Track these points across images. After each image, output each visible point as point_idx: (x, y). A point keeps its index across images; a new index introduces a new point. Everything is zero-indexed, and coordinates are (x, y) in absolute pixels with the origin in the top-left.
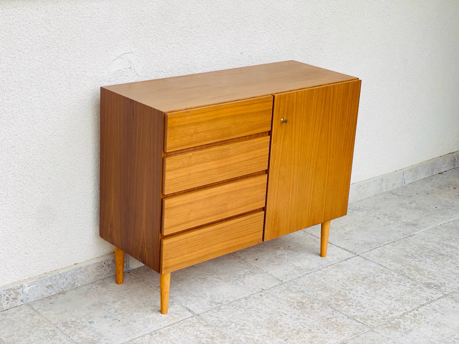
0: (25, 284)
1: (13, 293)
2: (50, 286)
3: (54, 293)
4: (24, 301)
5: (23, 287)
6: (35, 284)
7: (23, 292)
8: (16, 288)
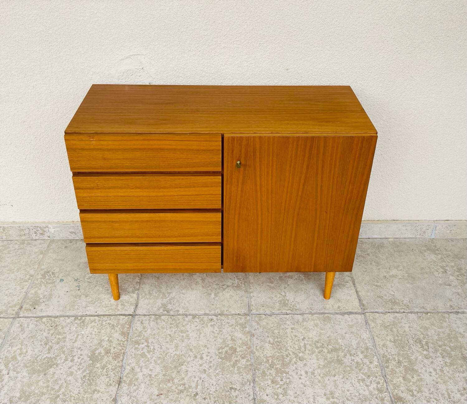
0: (50, 226)
1: (39, 230)
2: (74, 232)
3: (77, 238)
4: (51, 237)
5: (49, 228)
6: (59, 228)
7: (48, 231)
8: (42, 227)
